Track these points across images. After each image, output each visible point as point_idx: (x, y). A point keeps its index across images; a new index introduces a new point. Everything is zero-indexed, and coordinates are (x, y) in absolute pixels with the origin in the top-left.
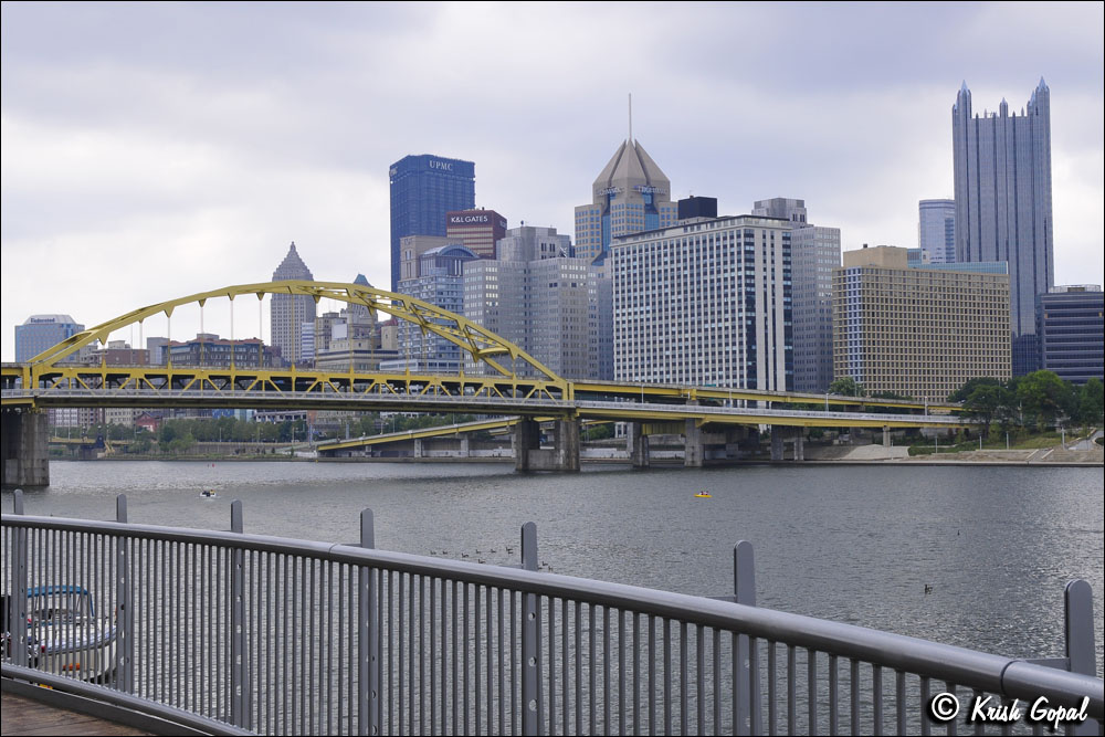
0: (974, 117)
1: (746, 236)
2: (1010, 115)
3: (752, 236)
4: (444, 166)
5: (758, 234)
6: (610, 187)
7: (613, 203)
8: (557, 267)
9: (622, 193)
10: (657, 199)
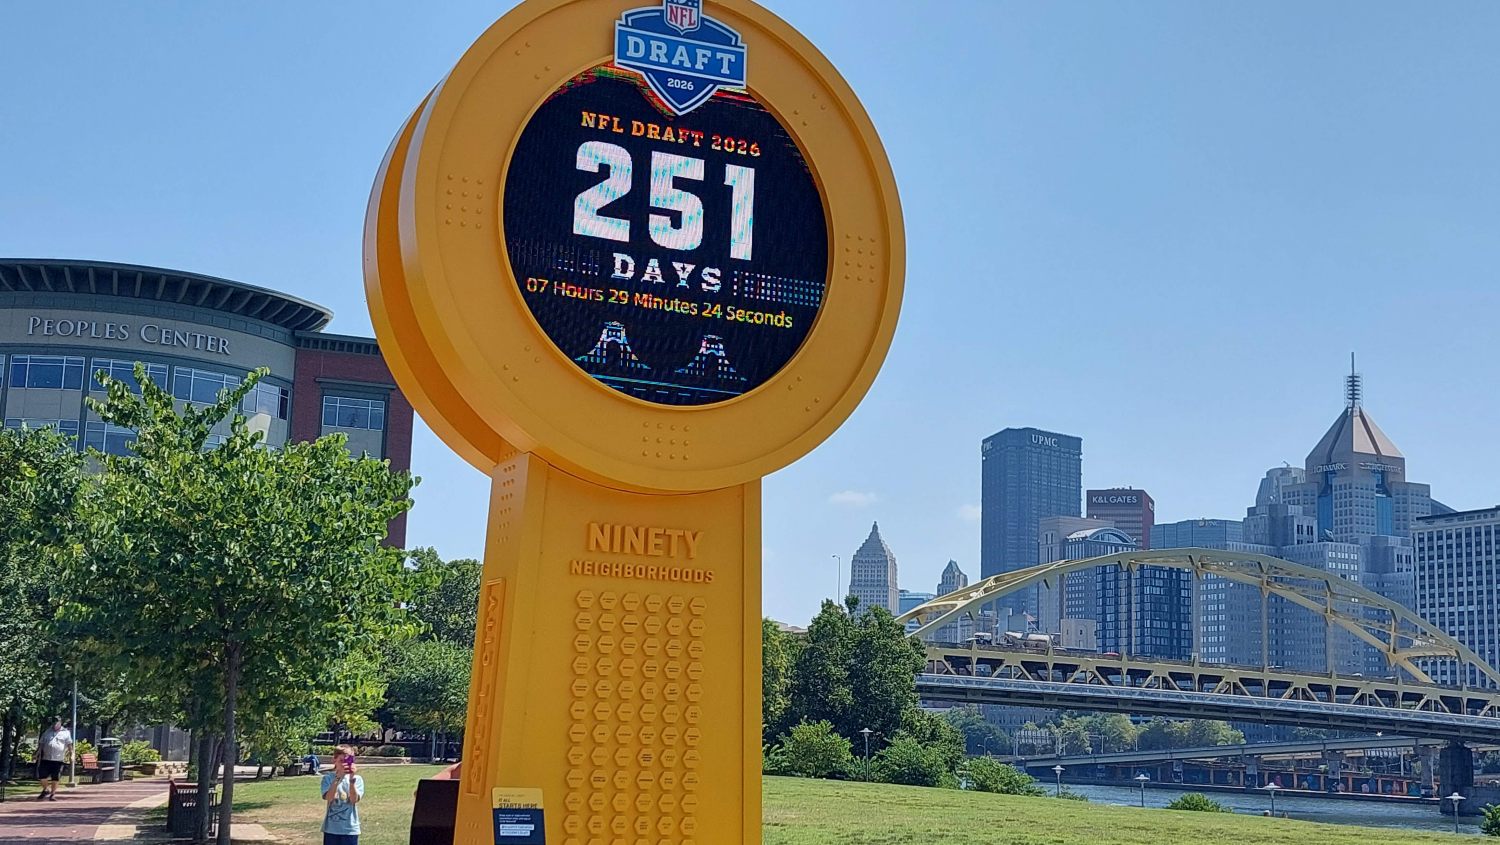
4: (1048, 442)
6: (1329, 462)
7: (1335, 482)
8: (1322, 554)
9: (1346, 472)
10: (1391, 479)
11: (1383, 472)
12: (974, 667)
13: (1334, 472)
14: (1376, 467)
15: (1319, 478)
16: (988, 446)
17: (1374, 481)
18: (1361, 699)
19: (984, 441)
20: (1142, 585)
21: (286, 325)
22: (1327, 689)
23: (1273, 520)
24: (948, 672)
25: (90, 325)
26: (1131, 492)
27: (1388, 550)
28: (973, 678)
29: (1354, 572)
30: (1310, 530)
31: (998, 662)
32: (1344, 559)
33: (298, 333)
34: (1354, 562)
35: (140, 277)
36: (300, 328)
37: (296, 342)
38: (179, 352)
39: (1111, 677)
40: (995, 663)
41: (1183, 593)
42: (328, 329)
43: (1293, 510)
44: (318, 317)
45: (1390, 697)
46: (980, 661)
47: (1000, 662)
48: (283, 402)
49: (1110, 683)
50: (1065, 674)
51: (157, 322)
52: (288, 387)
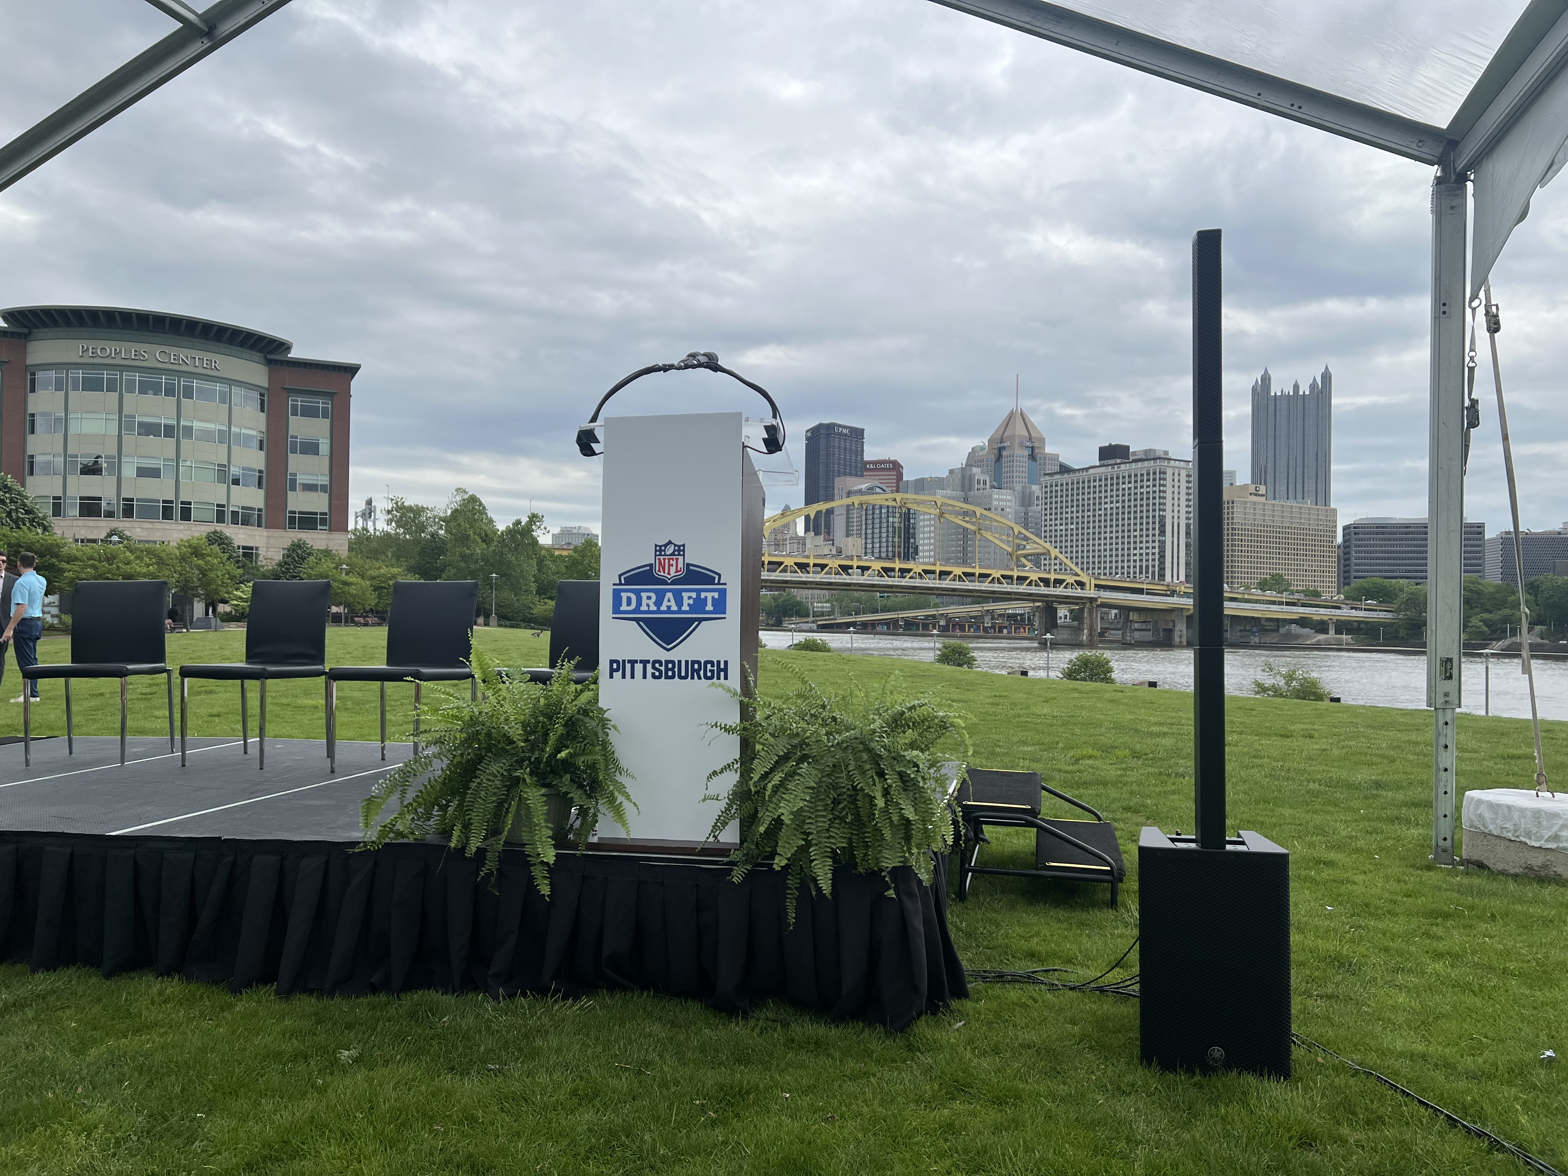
0: (1273, 394)
1: (1160, 473)
2: (1301, 393)
3: (1165, 473)
4: (844, 431)
5: (1169, 472)
6: (1002, 441)
7: (1004, 453)
8: (990, 496)
9: (1012, 446)
10: (1036, 451)
11: (1032, 447)
12: (811, 569)
13: (1004, 448)
14: (1028, 444)
15: (996, 452)
16: (809, 434)
17: (1026, 453)
18: (1030, 584)
19: (807, 432)
20: (888, 517)
21: (260, 351)
22: (1010, 577)
23: (963, 477)
24: (796, 572)
25: (121, 350)
26: (889, 462)
27: (1031, 494)
28: (811, 575)
29: (1009, 507)
30: (985, 483)
31: (825, 566)
32: (1005, 499)
33: (269, 357)
34: (1009, 501)
35: (168, 320)
36: (270, 352)
37: (269, 363)
38: (184, 368)
39: (889, 573)
40: (823, 566)
41: (912, 521)
42: (294, 354)
43: (975, 470)
44: (283, 346)
45: (1046, 582)
46: (815, 565)
47: (826, 565)
48: (262, 402)
49: (889, 576)
50: (863, 572)
51: (167, 349)
52: (265, 392)
